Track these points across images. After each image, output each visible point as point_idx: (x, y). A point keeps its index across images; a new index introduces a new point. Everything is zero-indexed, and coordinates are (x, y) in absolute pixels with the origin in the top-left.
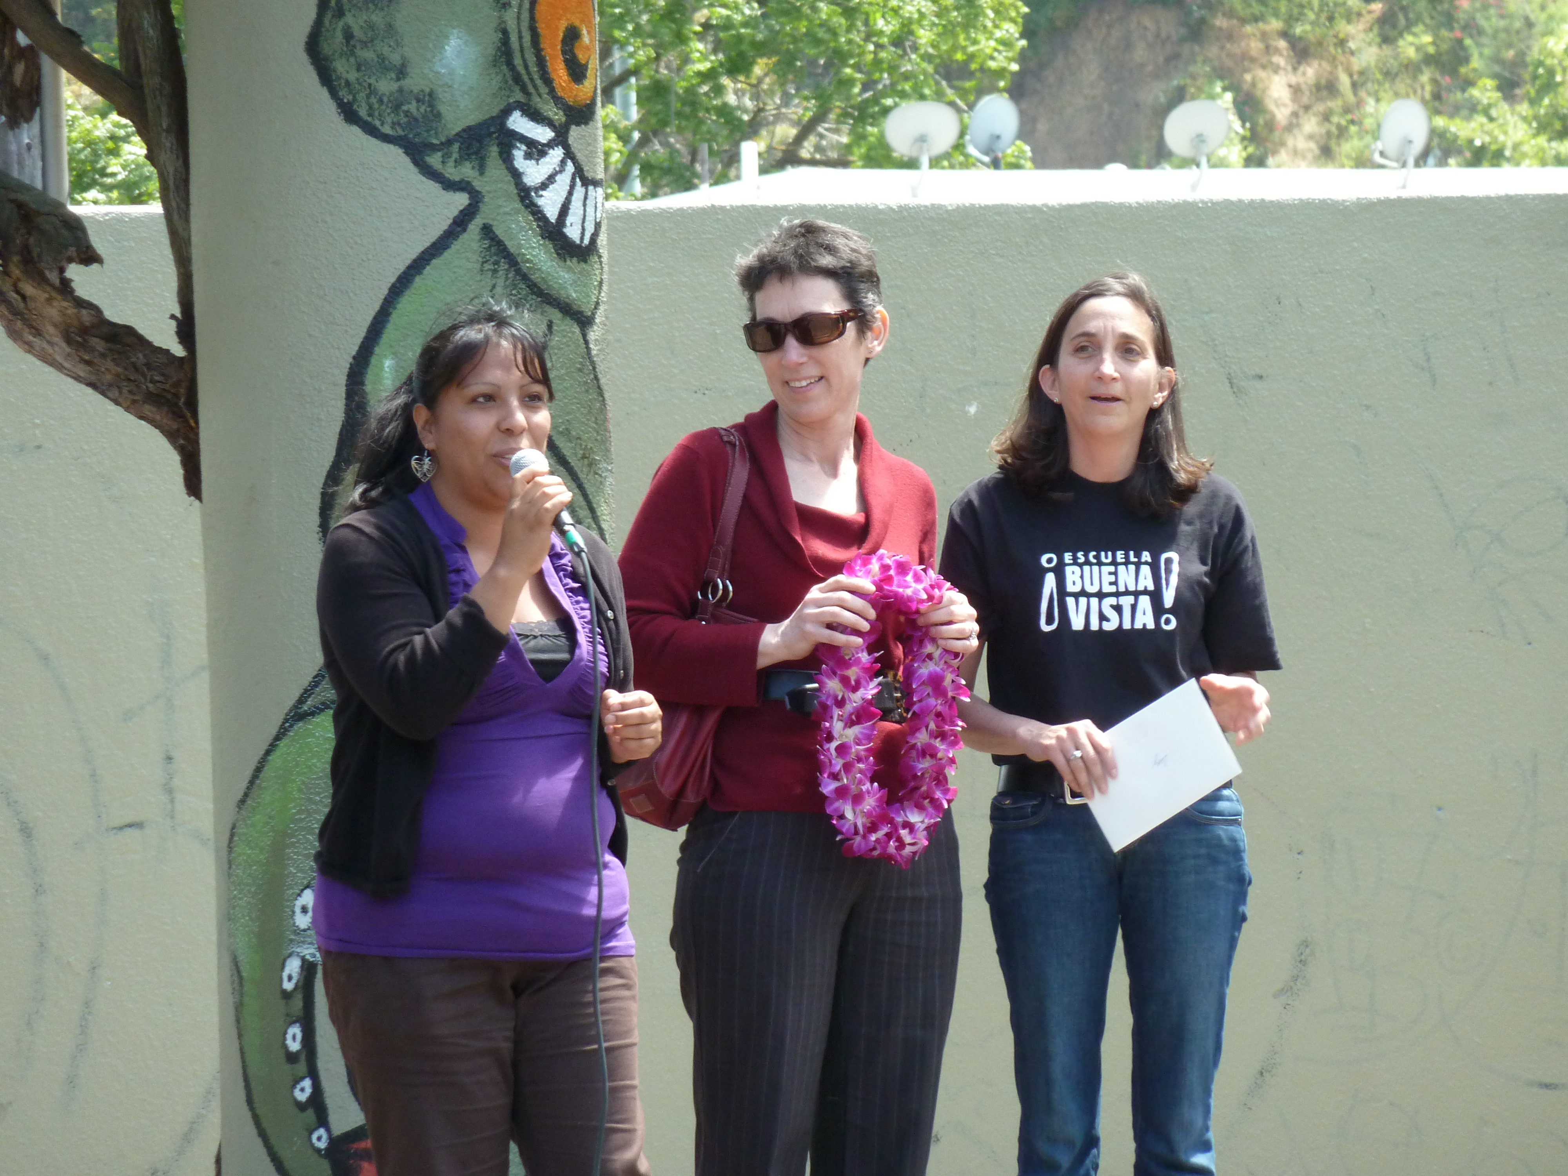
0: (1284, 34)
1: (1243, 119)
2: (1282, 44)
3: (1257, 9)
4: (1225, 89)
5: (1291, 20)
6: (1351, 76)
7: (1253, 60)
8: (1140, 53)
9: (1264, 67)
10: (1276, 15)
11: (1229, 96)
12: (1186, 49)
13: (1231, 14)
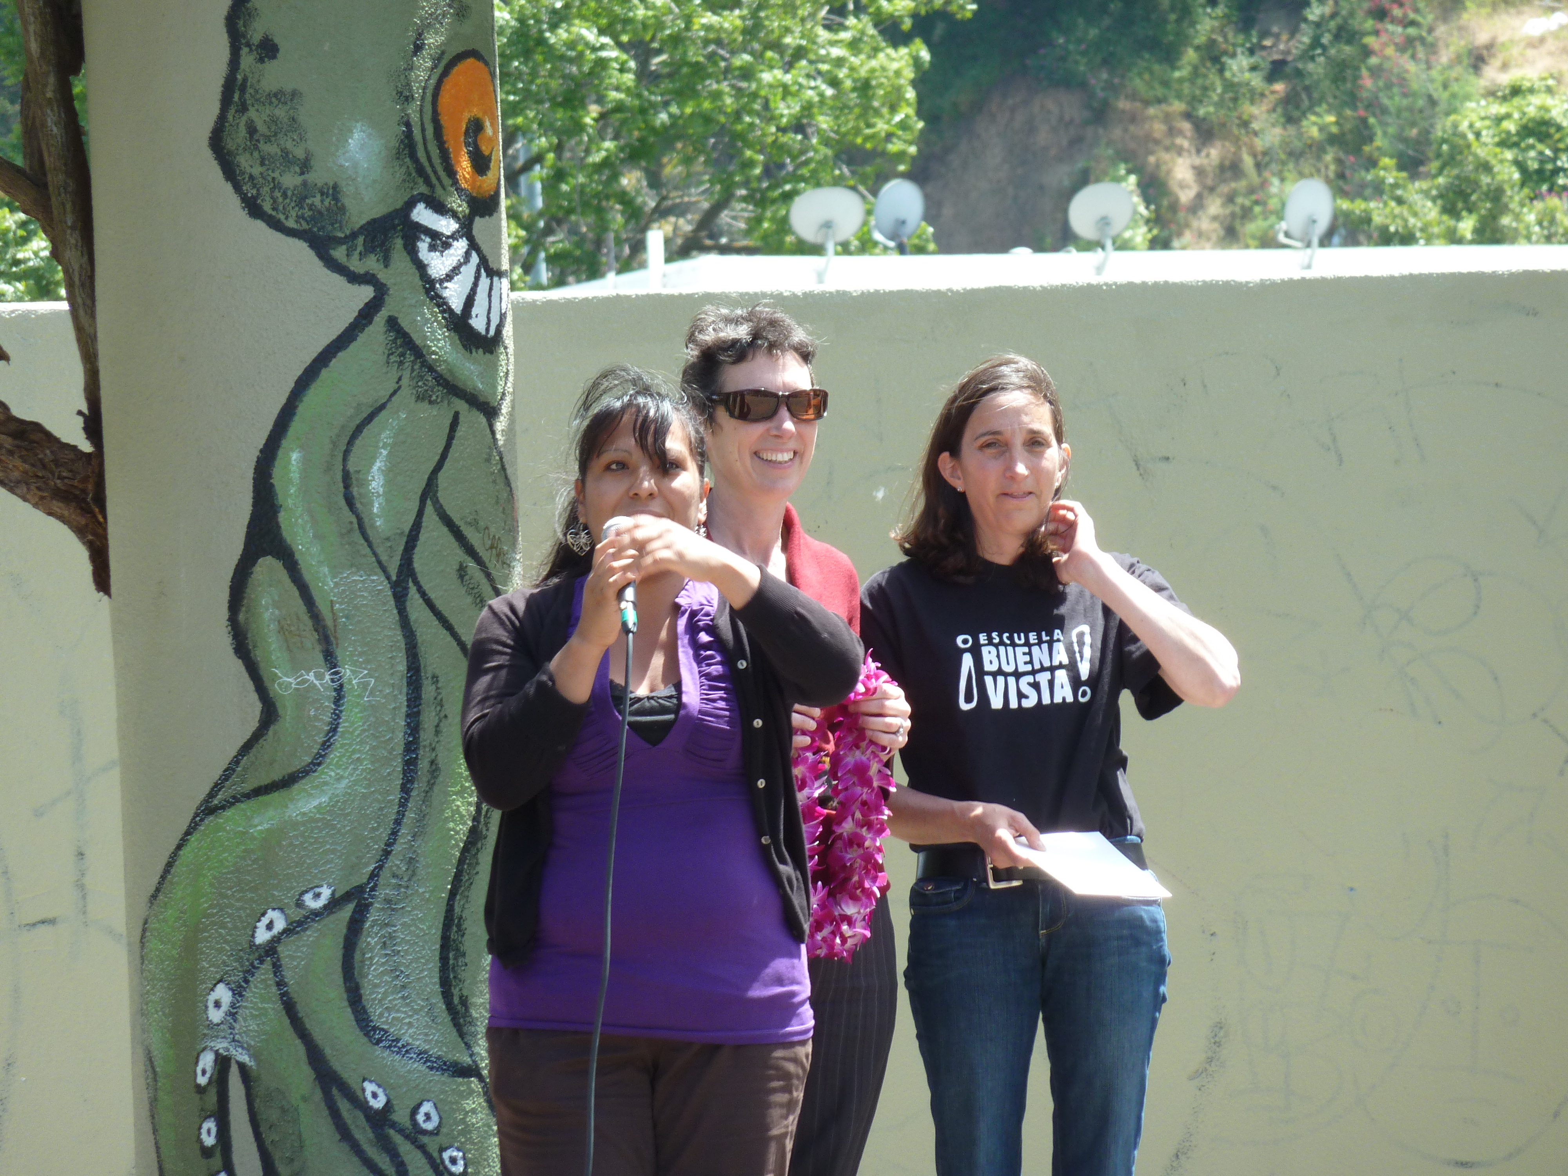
0: (1188, 116)
1: (1148, 201)
2: (1186, 126)
3: (1160, 91)
4: (1129, 172)
5: (1194, 101)
6: (1254, 156)
7: (1157, 142)
8: (1043, 137)
9: (1167, 149)
10: (1179, 97)
11: (1133, 179)
12: (1089, 132)
13: (1134, 96)
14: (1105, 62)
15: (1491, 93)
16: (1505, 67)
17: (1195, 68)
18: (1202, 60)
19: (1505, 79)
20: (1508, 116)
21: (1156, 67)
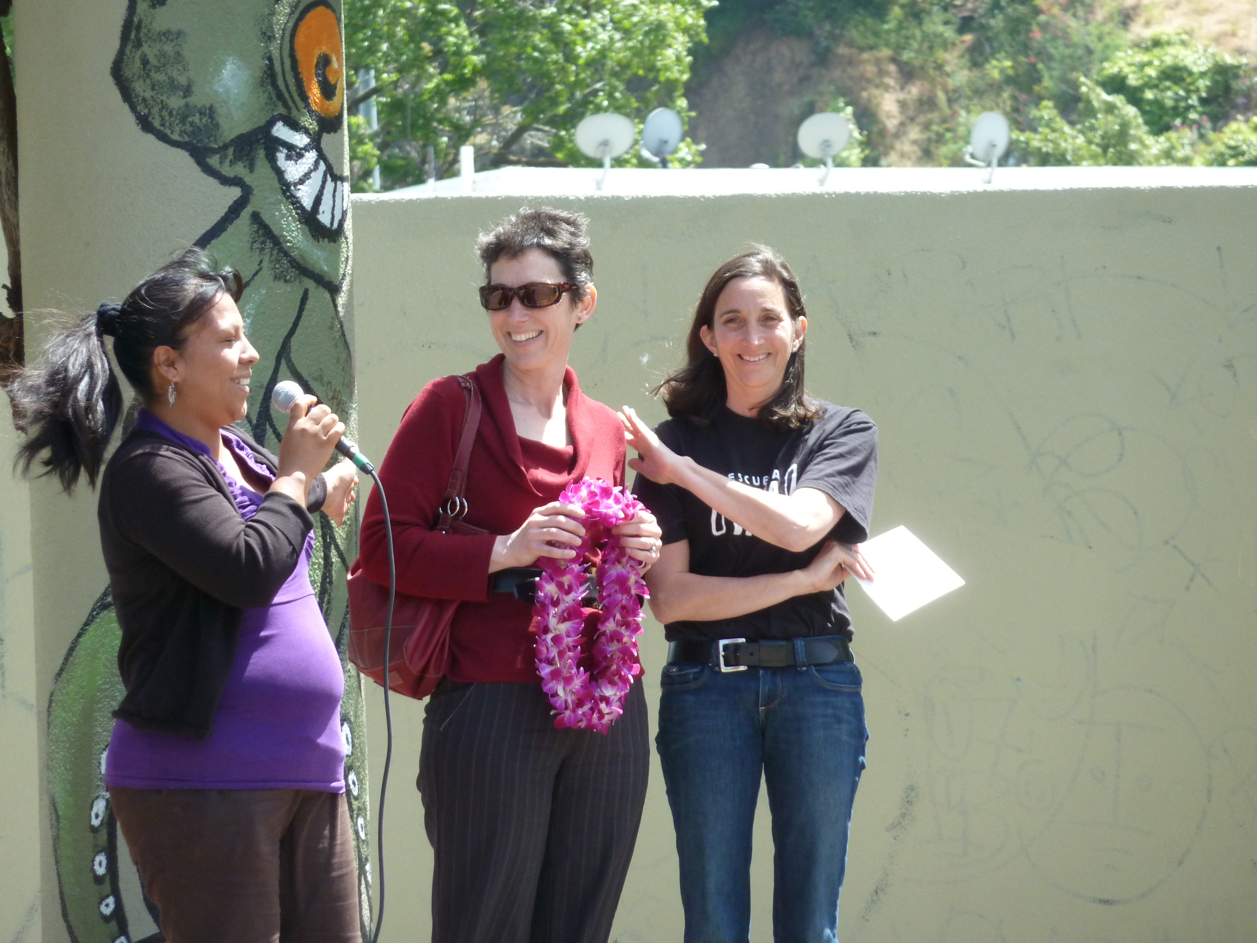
0: (894, 60)
1: (861, 128)
2: (892, 68)
3: (871, 41)
4: (847, 104)
5: (899, 48)
6: (946, 92)
7: (869, 81)
8: (778, 76)
9: (877, 86)
10: (887, 45)
11: (849, 110)
12: (815, 72)
13: (851, 44)
14: (828, 17)
15: (1137, 45)
16: (1148, 24)
17: (900, 22)
18: (906, 15)
19: (1148, 33)
20: (1150, 63)
21: (869, 21)
